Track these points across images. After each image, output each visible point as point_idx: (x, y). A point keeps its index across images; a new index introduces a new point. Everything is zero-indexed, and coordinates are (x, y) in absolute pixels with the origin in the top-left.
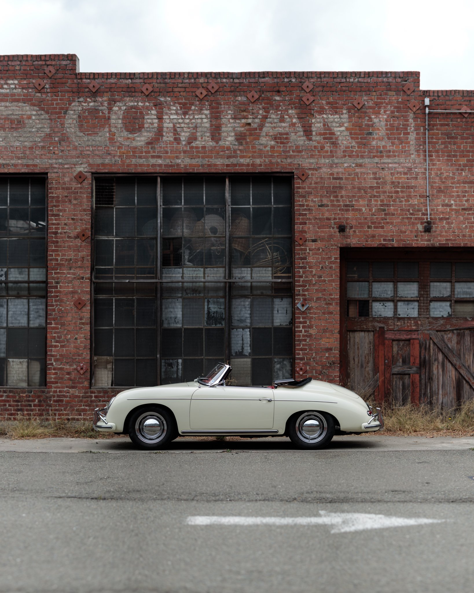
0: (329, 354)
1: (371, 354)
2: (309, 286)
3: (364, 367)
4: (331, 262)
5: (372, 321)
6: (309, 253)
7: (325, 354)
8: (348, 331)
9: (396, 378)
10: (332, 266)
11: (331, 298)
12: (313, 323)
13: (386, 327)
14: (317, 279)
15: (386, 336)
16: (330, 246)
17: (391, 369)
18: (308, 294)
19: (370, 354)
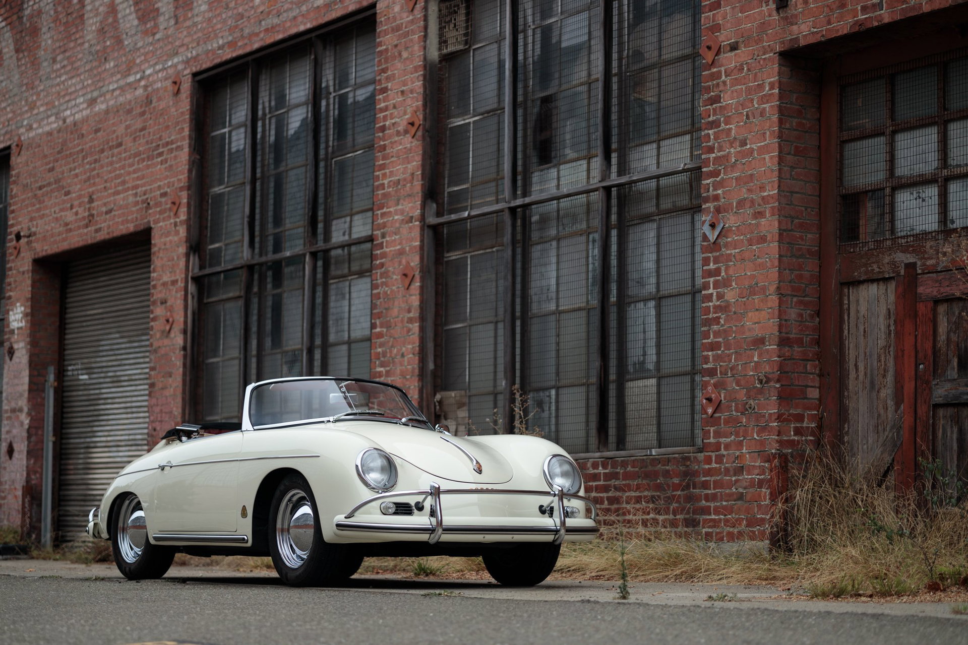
0: (760, 356)
1: (892, 349)
2: (724, 174)
3: (877, 387)
4: (762, 97)
5: (890, 249)
6: (724, 83)
7: (753, 357)
8: (842, 284)
9: (945, 417)
10: (764, 109)
11: (763, 198)
12: (731, 272)
13: (919, 263)
14: (739, 149)
15: (920, 290)
16: (761, 53)
17: (930, 389)
18: (724, 193)
19: (889, 347)
